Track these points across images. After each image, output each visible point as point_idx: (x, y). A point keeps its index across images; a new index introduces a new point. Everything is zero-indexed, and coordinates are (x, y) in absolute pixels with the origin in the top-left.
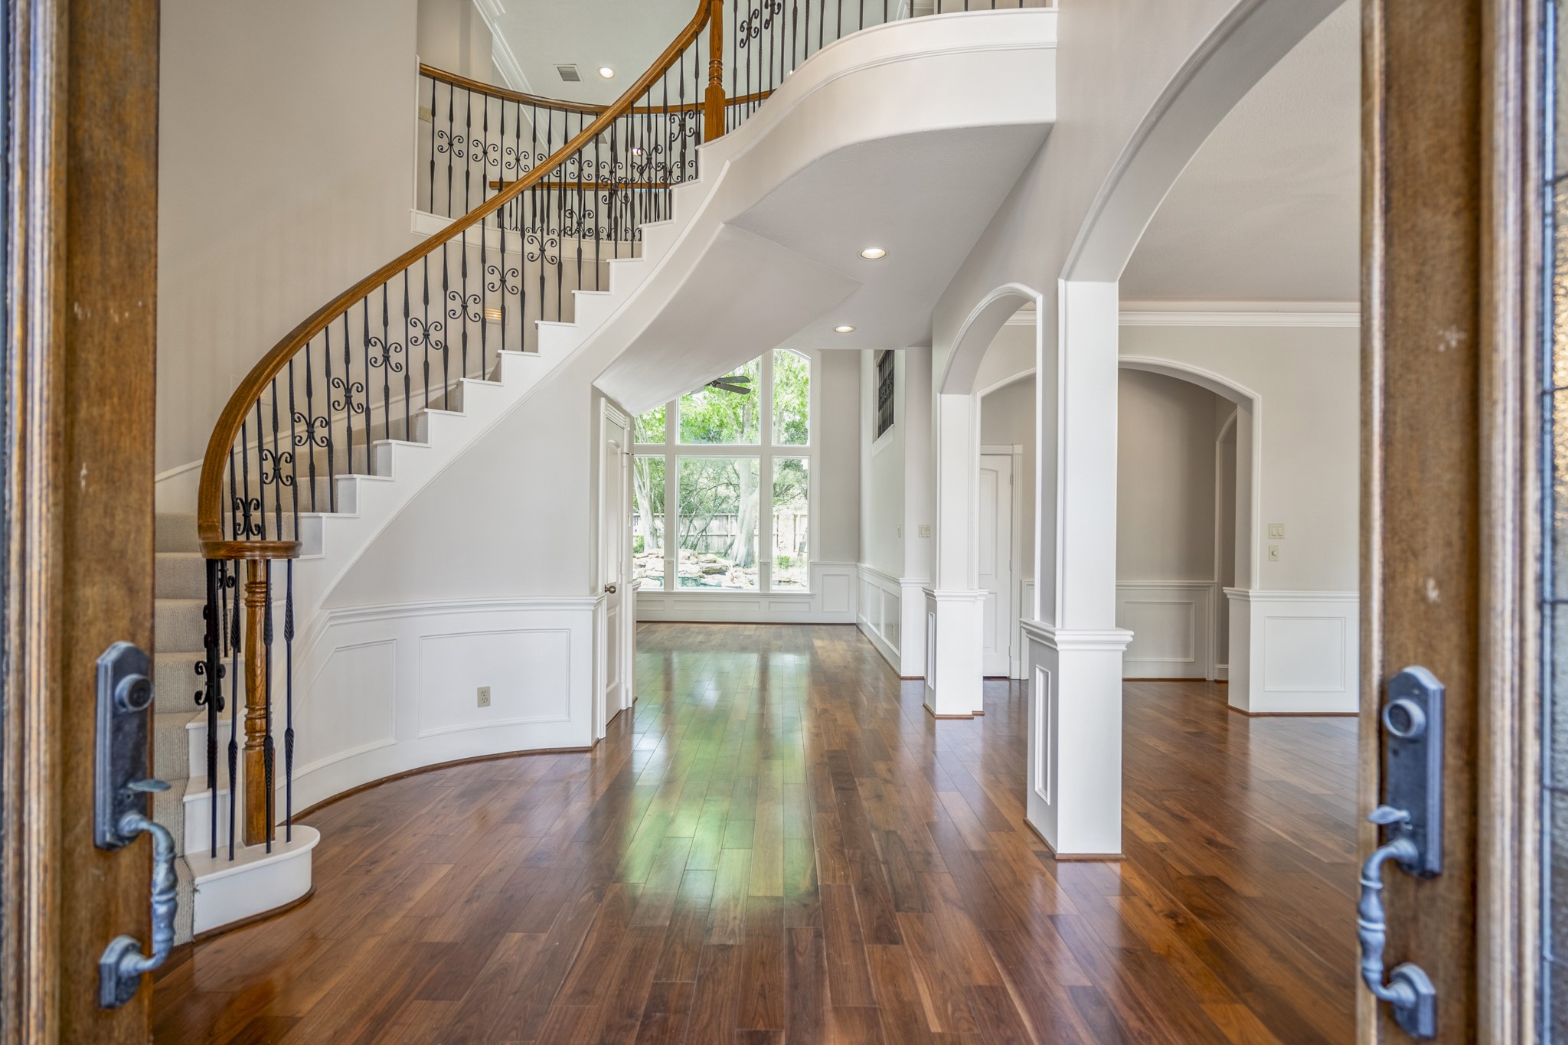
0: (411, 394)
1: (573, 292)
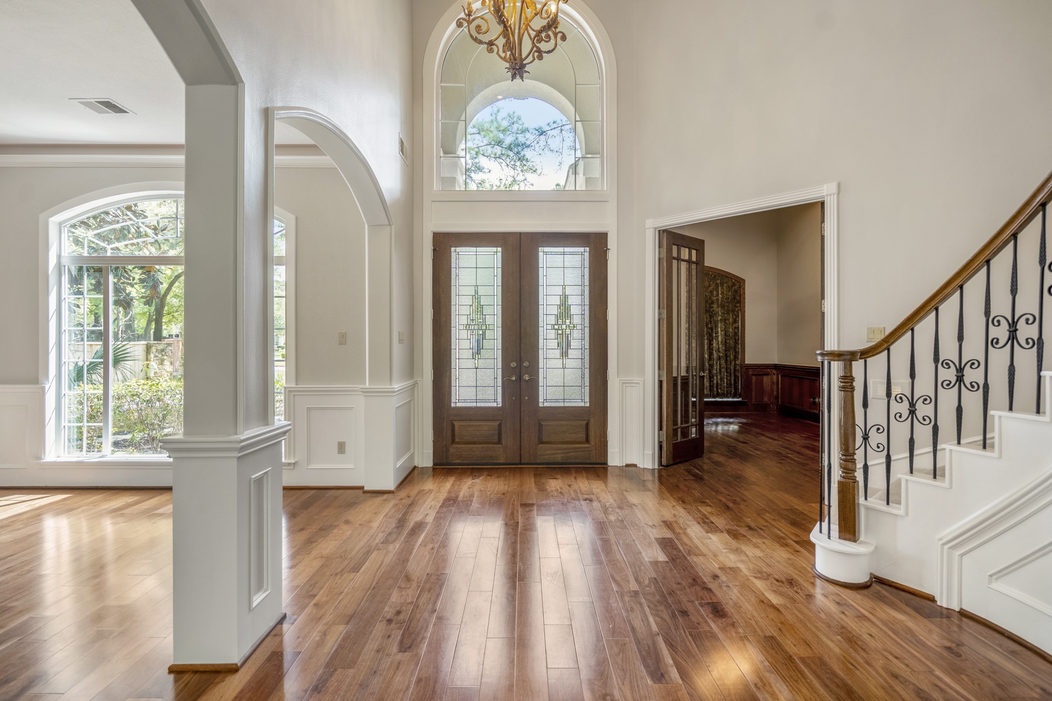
0: (916, 452)
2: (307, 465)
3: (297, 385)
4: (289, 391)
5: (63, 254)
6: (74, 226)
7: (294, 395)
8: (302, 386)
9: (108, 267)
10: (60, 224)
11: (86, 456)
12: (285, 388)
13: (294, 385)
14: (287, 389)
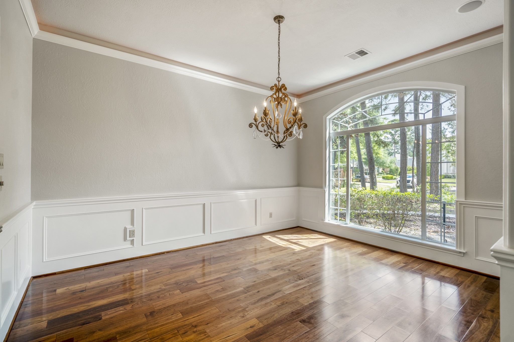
2: (476, 256)
3: (466, 200)
4: (460, 203)
5: (331, 132)
6: (334, 119)
7: (464, 207)
8: (470, 201)
9: (349, 135)
10: (330, 119)
11: (339, 222)
12: (457, 201)
13: (464, 200)
14: (458, 202)
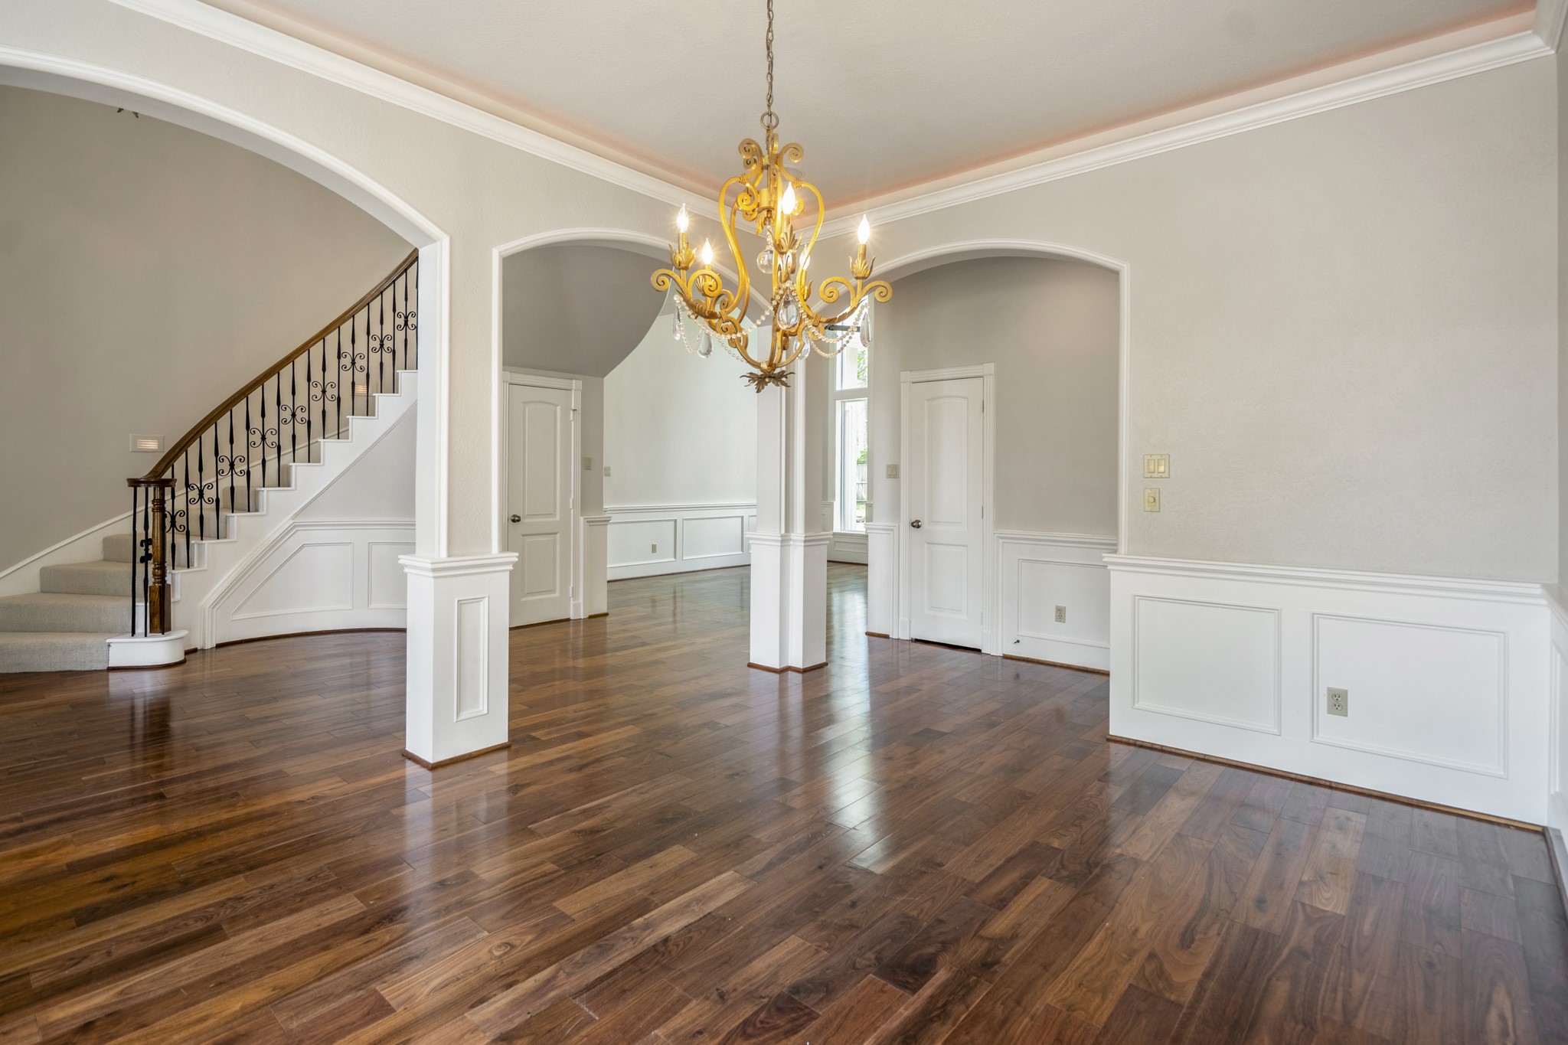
1: (348, 417)
